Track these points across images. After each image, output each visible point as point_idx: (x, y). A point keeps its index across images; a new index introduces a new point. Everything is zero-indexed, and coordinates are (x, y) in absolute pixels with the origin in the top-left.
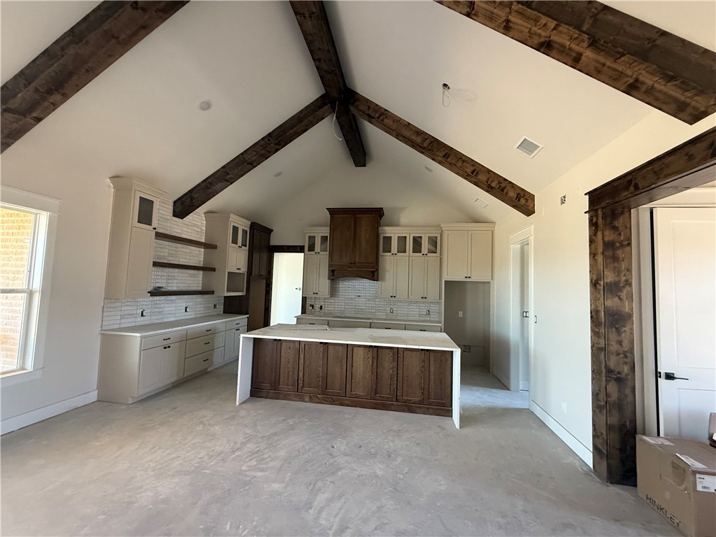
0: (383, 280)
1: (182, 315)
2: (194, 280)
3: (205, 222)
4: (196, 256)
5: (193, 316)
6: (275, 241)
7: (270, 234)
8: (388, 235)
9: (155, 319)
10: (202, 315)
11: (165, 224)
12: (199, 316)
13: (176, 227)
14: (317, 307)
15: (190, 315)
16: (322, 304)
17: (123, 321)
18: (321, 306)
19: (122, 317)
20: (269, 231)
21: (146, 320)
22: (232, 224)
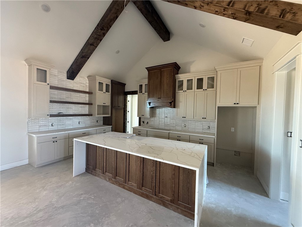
0: (178, 107)
1: (77, 126)
2: (85, 110)
3: (88, 82)
4: (85, 98)
5: (84, 126)
6: (127, 89)
7: (125, 86)
8: (181, 80)
9: (60, 127)
10: (90, 126)
11: (62, 83)
12: (87, 126)
13: (69, 84)
14: (146, 122)
15: (81, 125)
16: (148, 121)
17: (40, 128)
18: (148, 122)
19: (40, 126)
20: (124, 85)
21: (55, 128)
22: (98, 81)
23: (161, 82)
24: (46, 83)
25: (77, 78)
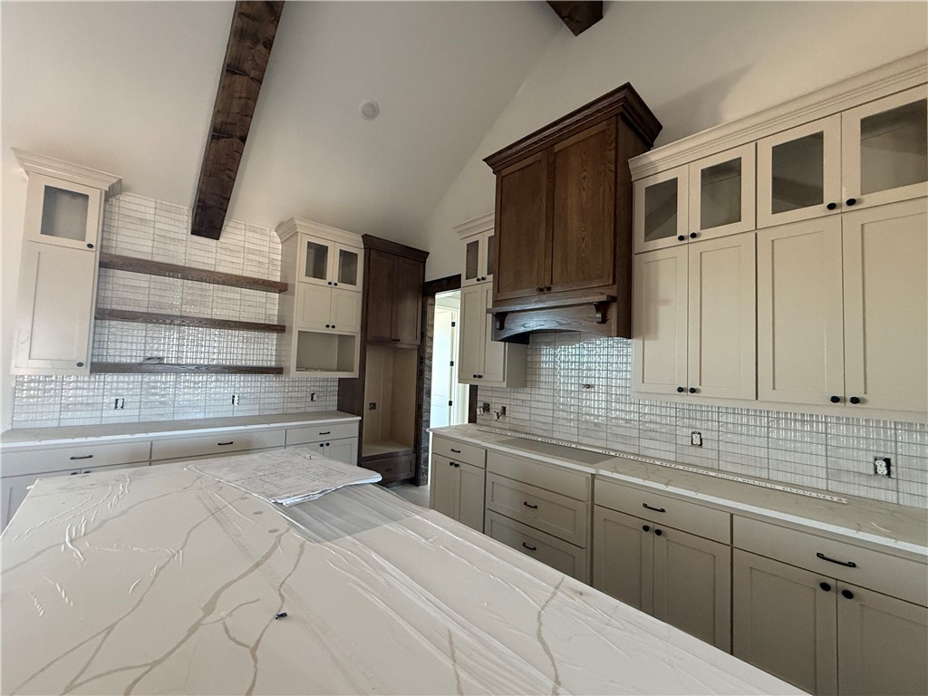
0: (650, 331)
1: (226, 411)
2: (263, 350)
3: (280, 246)
4: (265, 306)
5: (257, 413)
7: (425, 262)
8: (662, 178)
9: (150, 415)
10: (281, 411)
11: (171, 247)
12: (266, 413)
13: (201, 253)
14: (495, 408)
15: (241, 411)
16: (506, 402)
17: (64, 415)
18: (504, 408)
19: (65, 408)
20: (421, 257)
21: (129, 415)
22: (307, 239)
23: (551, 207)
24: (84, 240)
25: (233, 232)
